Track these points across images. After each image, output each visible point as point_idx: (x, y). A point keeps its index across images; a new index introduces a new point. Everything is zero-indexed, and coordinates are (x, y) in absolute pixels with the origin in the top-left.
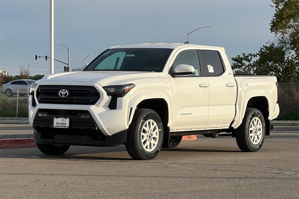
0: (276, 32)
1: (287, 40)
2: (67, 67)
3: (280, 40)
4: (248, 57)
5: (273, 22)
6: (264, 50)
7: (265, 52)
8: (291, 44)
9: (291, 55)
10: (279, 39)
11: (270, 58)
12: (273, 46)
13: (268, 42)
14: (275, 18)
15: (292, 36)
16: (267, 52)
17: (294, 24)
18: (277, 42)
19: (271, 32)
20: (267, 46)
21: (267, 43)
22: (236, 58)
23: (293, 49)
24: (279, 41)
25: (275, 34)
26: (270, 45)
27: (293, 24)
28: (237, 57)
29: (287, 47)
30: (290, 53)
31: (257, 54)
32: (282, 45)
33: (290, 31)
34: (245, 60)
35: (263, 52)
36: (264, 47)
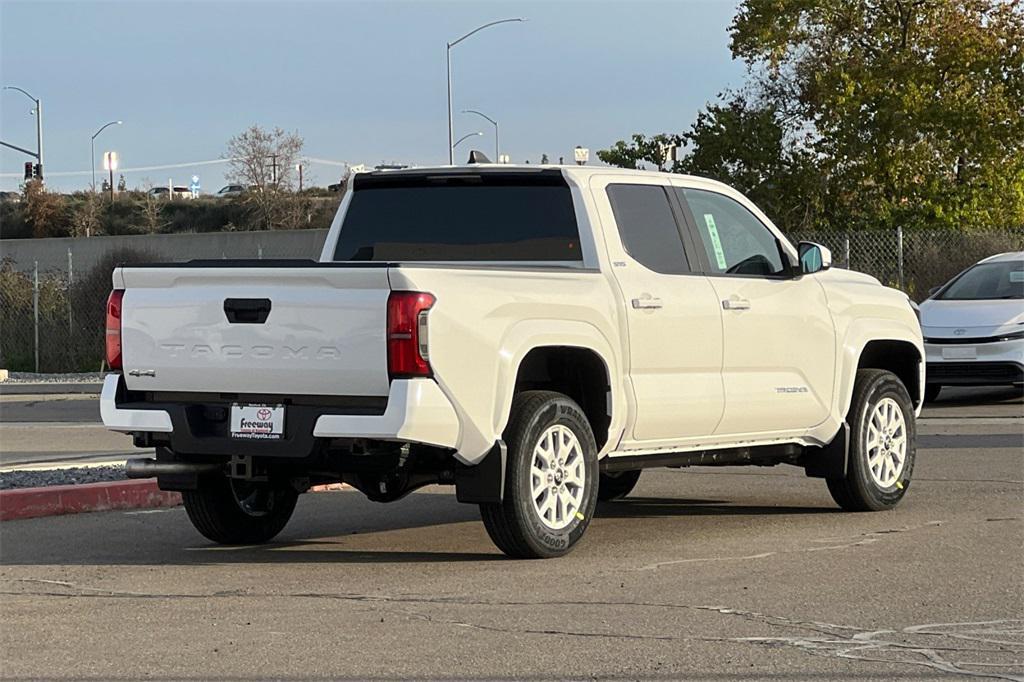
0: (751, 57)
1: (790, 85)
2: (34, 165)
3: (766, 86)
4: (654, 146)
5: (740, 24)
6: (710, 120)
7: (714, 129)
8: (802, 100)
9: (802, 133)
10: (762, 83)
11: (732, 147)
12: (742, 105)
13: (723, 92)
14: (746, 9)
15: (803, 69)
16: (720, 130)
17: (813, 27)
18: (753, 90)
19: (734, 57)
20: (721, 108)
21: (721, 95)
22: (613, 152)
23: (810, 115)
24: (761, 89)
25: (748, 61)
26: (731, 104)
27: (809, 28)
28: (617, 148)
29: (789, 107)
30: (798, 129)
31: (686, 135)
32: (772, 101)
33: (799, 52)
34: (647, 159)
35: (709, 127)
36: (710, 109)
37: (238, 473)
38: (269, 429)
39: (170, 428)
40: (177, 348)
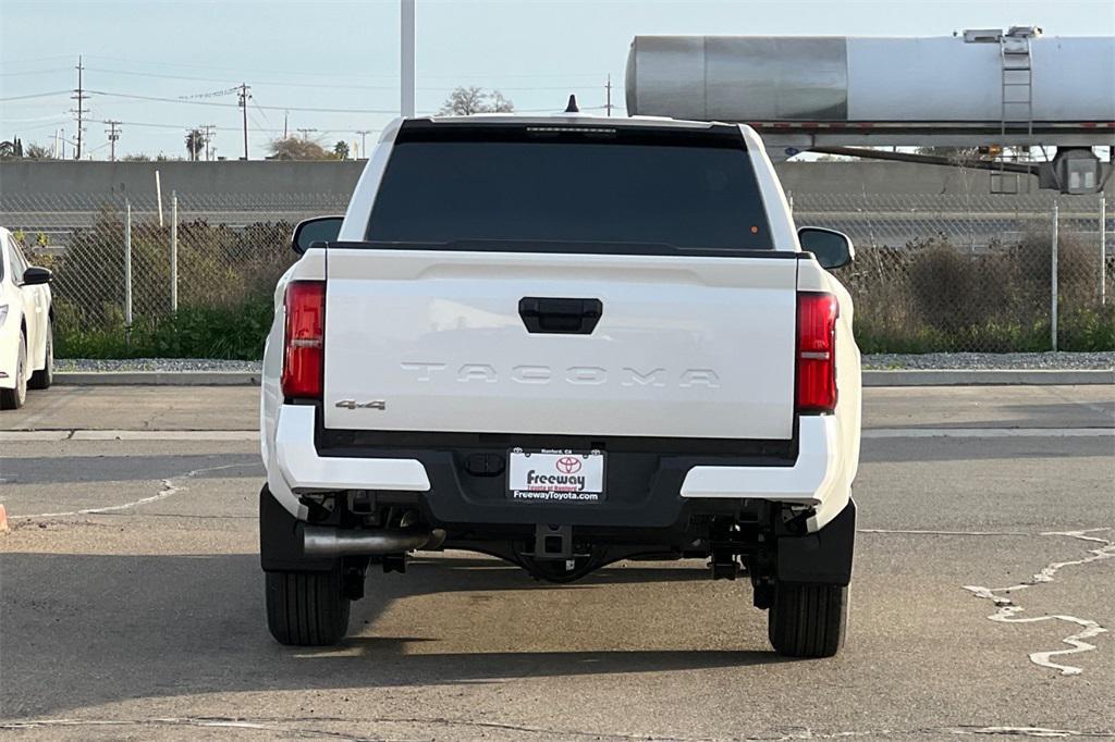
37: (549, 549)
38: (579, 486)
39: (427, 486)
40: (430, 368)
